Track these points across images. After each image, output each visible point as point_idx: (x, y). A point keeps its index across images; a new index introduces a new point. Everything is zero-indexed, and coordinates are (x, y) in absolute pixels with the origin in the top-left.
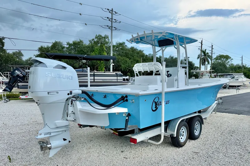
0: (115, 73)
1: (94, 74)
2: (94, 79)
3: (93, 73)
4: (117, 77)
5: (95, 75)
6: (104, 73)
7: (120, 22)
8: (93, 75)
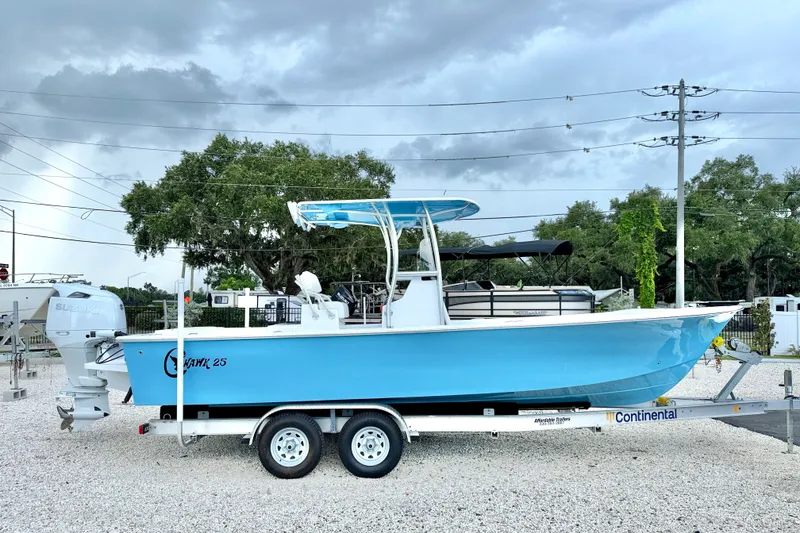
0: (555, 291)
1: (492, 296)
2: (492, 310)
3: (489, 294)
4: (560, 301)
5: (495, 299)
6: (521, 290)
7: (719, 113)
8: (489, 299)
